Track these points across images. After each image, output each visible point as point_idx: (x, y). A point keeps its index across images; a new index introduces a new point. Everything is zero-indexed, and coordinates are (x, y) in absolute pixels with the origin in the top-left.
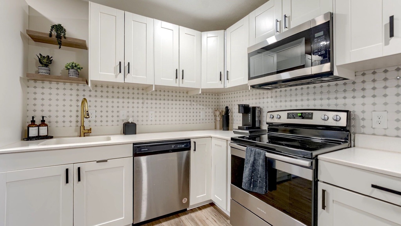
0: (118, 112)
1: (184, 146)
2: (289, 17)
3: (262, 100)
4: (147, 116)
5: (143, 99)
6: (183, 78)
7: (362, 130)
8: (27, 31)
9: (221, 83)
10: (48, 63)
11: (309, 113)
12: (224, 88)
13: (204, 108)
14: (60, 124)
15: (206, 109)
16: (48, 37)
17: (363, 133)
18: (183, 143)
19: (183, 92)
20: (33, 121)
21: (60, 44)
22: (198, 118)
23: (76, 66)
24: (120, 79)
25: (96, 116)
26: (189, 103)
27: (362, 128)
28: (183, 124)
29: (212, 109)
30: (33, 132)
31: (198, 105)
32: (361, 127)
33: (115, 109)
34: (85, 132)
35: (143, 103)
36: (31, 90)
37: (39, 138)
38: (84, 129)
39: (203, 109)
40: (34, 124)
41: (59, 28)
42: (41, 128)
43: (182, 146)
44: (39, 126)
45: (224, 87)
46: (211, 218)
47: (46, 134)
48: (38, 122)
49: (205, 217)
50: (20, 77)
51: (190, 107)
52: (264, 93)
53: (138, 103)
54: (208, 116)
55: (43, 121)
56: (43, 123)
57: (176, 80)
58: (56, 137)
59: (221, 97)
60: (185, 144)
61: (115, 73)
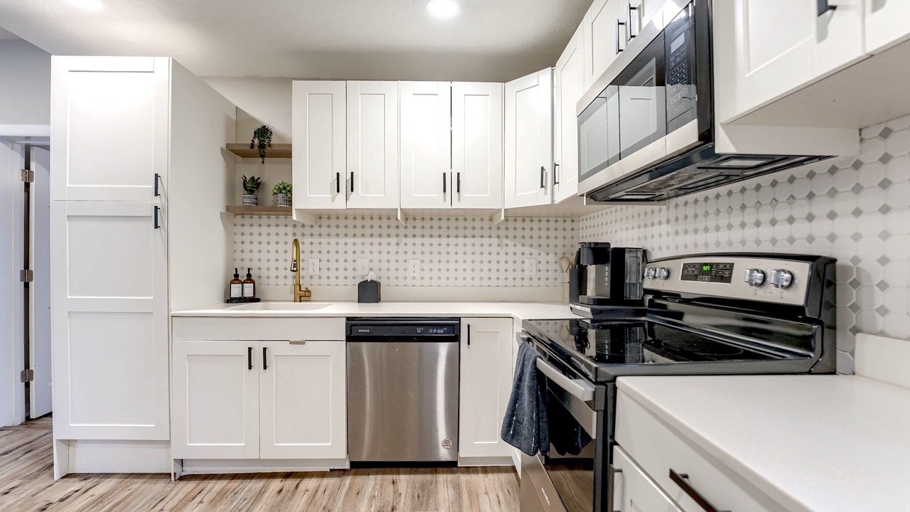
0: (354, 261)
1: (442, 331)
2: (639, 8)
3: (650, 231)
4: (405, 270)
5: (397, 235)
6: (458, 191)
7: (881, 322)
8: (227, 145)
9: (546, 194)
10: (254, 187)
11: (725, 265)
12: (552, 205)
13: (535, 252)
14: (273, 281)
15: (540, 254)
16: (249, 148)
17: (882, 334)
18: (441, 326)
19: (482, 220)
20: (236, 276)
21: (263, 156)
22: (518, 275)
23: (285, 188)
24: (339, 203)
25: (320, 269)
26: (495, 241)
27: (877, 315)
28: (481, 286)
29: (556, 254)
30: (236, 291)
31: (519, 246)
32: (877, 310)
33: (350, 256)
34: (303, 295)
35: (398, 244)
36: (239, 229)
37: (243, 300)
38: (300, 290)
39: (531, 254)
40: (238, 280)
41: (263, 132)
42: (245, 285)
43: (439, 331)
44: (243, 283)
45: (553, 201)
46: (494, 493)
47: (251, 295)
48: (243, 276)
49: (483, 488)
50: (221, 213)
51: (499, 249)
52: (653, 212)
53: (389, 244)
54: (543, 270)
55: (249, 275)
56: (249, 278)
57: (445, 195)
58: (265, 301)
59: (582, 224)
60: (445, 329)
61: (331, 194)
